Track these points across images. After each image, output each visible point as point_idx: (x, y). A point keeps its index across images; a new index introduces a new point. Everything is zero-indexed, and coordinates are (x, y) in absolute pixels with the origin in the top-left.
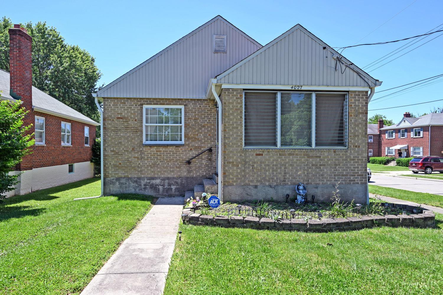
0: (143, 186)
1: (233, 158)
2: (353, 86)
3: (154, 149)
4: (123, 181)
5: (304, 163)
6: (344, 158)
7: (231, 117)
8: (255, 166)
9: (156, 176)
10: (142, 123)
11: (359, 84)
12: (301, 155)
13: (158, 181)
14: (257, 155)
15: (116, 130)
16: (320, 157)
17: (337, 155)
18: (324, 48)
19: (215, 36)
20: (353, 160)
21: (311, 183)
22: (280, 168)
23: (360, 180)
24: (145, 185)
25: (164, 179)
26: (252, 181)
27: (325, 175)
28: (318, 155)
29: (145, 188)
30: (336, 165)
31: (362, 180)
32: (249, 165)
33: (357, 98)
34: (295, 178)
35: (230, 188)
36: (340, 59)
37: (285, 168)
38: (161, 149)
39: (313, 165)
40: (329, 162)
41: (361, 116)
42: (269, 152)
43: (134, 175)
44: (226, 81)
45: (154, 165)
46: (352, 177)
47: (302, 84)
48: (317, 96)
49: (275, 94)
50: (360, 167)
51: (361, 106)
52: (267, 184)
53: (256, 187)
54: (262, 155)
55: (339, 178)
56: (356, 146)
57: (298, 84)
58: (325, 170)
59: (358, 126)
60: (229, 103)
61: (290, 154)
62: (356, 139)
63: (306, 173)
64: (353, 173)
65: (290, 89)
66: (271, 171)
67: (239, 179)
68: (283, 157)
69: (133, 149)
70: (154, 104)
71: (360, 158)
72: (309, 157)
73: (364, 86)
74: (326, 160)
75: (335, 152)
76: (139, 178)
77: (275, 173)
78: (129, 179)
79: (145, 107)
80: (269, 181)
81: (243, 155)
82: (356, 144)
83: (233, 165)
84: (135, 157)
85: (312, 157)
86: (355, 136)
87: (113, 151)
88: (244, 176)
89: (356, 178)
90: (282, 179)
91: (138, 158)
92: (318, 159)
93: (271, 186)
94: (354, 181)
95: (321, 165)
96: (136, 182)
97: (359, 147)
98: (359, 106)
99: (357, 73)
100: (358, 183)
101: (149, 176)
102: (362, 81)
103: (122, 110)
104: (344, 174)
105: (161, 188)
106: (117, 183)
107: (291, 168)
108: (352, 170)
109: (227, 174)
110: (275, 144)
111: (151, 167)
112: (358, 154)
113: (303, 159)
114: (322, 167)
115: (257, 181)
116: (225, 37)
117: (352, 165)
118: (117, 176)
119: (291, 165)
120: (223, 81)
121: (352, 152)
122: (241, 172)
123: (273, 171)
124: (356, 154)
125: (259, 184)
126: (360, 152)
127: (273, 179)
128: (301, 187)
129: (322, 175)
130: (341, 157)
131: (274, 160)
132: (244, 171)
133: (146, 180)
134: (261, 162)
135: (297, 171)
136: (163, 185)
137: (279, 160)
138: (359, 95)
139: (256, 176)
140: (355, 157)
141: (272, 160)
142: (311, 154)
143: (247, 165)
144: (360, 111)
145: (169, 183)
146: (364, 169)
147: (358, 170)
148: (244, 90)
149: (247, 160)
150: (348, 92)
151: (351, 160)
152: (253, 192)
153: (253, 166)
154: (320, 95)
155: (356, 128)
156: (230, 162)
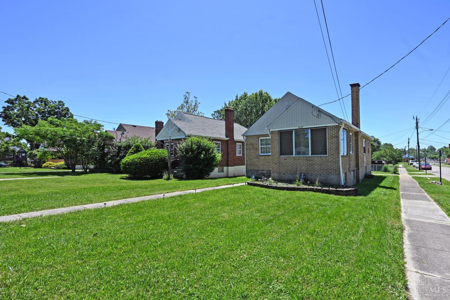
0: (259, 174)
1: (275, 161)
2: (328, 123)
3: (263, 157)
4: (252, 171)
5: (305, 163)
6: (326, 161)
7: (274, 143)
8: (284, 164)
9: (264, 169)
10: (259, 145)
11: (331, 122)
12: (304, 159)
13: (265, 172)
14: (285, 159)
15: (250, 149)
16: (313, 160)
17: (322, 159)
18: (313, 107)
19: (286, 102)
20: (331, 162)
21: (309, 173)
22: (295, 165)
23: (335, 173)
24: (260, 173)
25: (267, 171)
26: (283, 171)
27: (316, 169)
28: (312, 159)
29: (260, 175)
30: (321, 164)
31: (336, 173)
32: (281, 164)
33: (331, 129)
34: (301, 170)
35: (274, 174)
36: (320, 111)
37: (297, 165)
38: (266, 157)
39: (310, 164)
40: (318, 163)
41: (334, 138)
42: (289, 158)
43: (256, 169)
44: (271, 128)
45: (264, 164)
46: (330, 171)
47: (302, 125)
48: (311, 130)
49: (292, 131)
50: (334, 166)
51: (334, 133)
52: (289, 173)
53: (284, 174)
54: (286, 159)
55: (323, 171)
56: (332, 155)
57: (301, 126)
58: (316, 167)
59: (332, 144)
60: (273, 137)
61: (299, 159)
62: (332, 151)
63: (306, 168)
64: (331, 168)
65: (298, 128)
66: (290, 167)
67: (277, 170)
68: (296, 161)
69: (256, 157)
70: (263, 137)
71: (334, 161)
72: (308, 160)
73: (334, 123)
74: (316, 162)
75: (320, 158)
76: (258, 170)
77: (292, 168)
78: (254, 170)
79: (260, 138)
80: (290, 172)
81: (279, 159)
82: (332, 154)
83: (275, 164)
84: (256, 161)
85: (309, 160)
86: (331, 149)
87: (249, 158)
88: (280, 169)
89: (332, 171)
90: (295, 171)
91: (257, 161)
92: (312, 162)
93: (290, 174)
94: (332, 173)
95: (313, 164)
96: (257, 172)
97: (333, 155)
98: (333, 133)
99: (330, 117)
100: (334, 174)
101: (262, 169)
102: (333, 121)
103: (252, 141)
104: (326, 169)
105: (266, 174)
106: (250, 172)
107: (299, 166)
108: (330, 167)
109: (273, 168)
110: (292, 154)
111: (263, 165)
112: (333, 159)
113: (305, 161)
114: (314, 165)
115: (285, 171)
116: (291, 102)
117: (330, 164)
118: (250, 169)
119: (300, 164)
120: (270, 128)
121: (330, 157)
122: (278, 167)
123: (291, 167)
124: (332, 159)
125: (285, 173)
126: (334, 158)
127: (291, 170)
128: (302, 175)
129: (314, 169)
130: (324, 160)
131: (292, 162)
132: (279, 167)
133: (261, 171)
134: (286, 163)
135: (302, 167)
136: (267, 174)
137: (294, 162)
138: (333, 128)
139: (284, 169)
140: (331, 160)
141: (291, 161)
142: (308, 159)
143: (280, 164)
144: (334, 136)
145: (269, 173)
146: (337, 167)
147: (333, 167)
148: (279, 131)
149: (281, 162)
150: (326, 126)
151: (329, 162)
152: (283, 176)
153: (283, 164)
154: (313, 130)
155: (332, 145)
156: (273, 163)
